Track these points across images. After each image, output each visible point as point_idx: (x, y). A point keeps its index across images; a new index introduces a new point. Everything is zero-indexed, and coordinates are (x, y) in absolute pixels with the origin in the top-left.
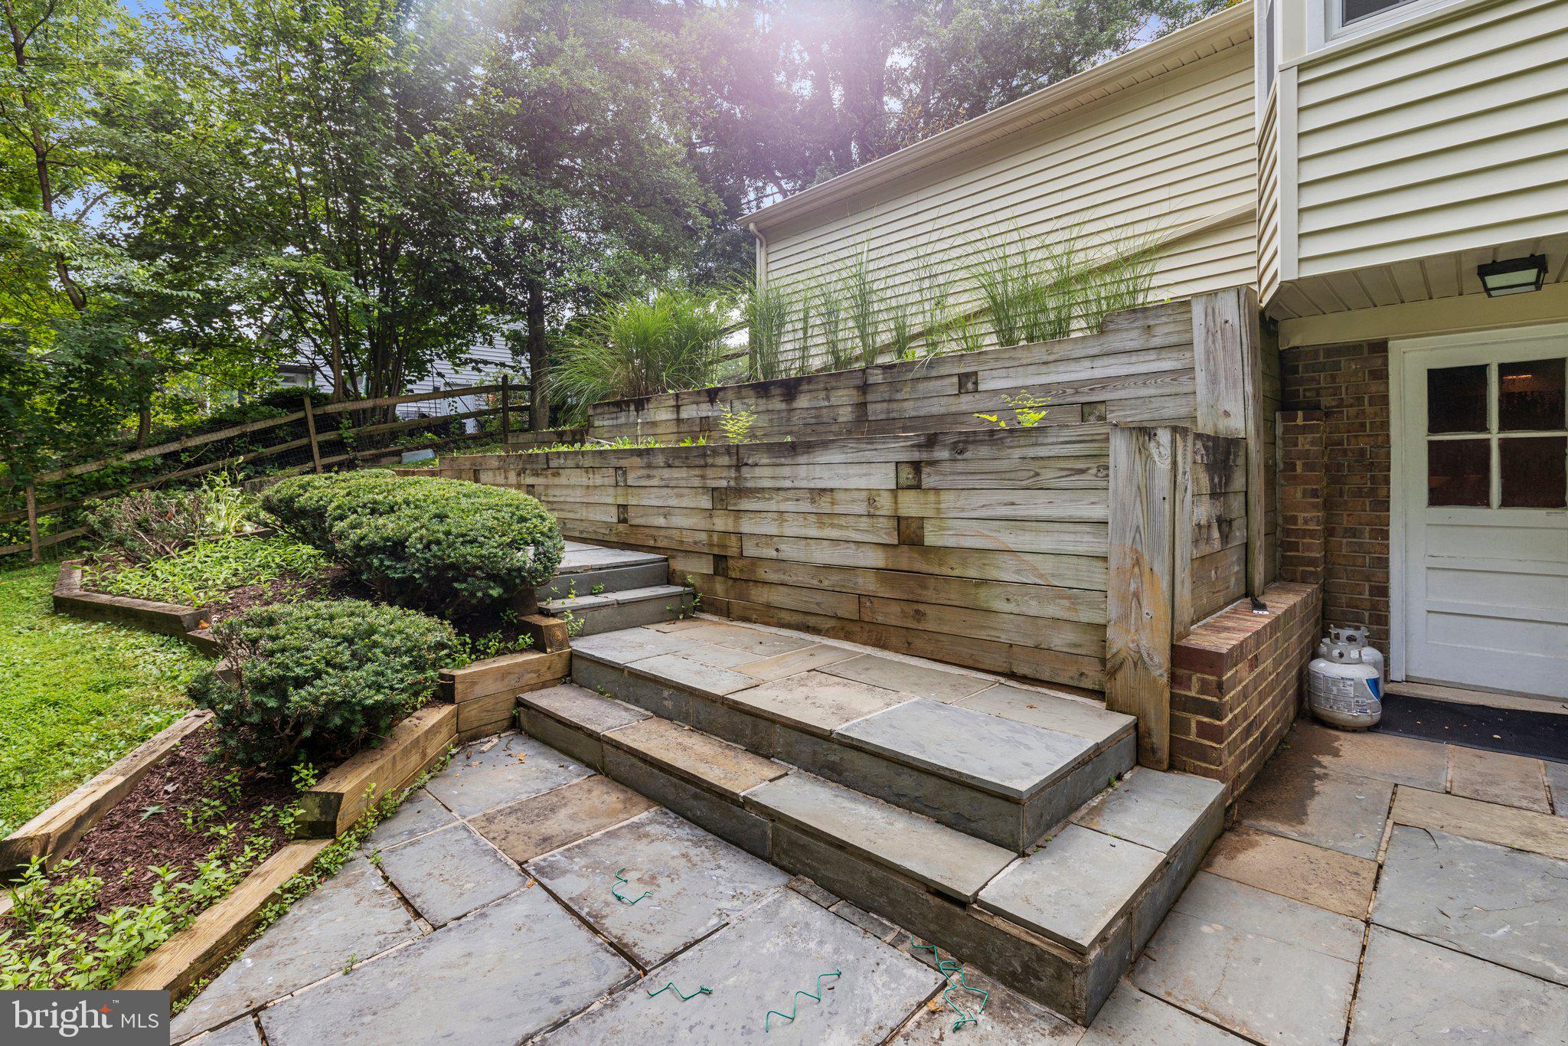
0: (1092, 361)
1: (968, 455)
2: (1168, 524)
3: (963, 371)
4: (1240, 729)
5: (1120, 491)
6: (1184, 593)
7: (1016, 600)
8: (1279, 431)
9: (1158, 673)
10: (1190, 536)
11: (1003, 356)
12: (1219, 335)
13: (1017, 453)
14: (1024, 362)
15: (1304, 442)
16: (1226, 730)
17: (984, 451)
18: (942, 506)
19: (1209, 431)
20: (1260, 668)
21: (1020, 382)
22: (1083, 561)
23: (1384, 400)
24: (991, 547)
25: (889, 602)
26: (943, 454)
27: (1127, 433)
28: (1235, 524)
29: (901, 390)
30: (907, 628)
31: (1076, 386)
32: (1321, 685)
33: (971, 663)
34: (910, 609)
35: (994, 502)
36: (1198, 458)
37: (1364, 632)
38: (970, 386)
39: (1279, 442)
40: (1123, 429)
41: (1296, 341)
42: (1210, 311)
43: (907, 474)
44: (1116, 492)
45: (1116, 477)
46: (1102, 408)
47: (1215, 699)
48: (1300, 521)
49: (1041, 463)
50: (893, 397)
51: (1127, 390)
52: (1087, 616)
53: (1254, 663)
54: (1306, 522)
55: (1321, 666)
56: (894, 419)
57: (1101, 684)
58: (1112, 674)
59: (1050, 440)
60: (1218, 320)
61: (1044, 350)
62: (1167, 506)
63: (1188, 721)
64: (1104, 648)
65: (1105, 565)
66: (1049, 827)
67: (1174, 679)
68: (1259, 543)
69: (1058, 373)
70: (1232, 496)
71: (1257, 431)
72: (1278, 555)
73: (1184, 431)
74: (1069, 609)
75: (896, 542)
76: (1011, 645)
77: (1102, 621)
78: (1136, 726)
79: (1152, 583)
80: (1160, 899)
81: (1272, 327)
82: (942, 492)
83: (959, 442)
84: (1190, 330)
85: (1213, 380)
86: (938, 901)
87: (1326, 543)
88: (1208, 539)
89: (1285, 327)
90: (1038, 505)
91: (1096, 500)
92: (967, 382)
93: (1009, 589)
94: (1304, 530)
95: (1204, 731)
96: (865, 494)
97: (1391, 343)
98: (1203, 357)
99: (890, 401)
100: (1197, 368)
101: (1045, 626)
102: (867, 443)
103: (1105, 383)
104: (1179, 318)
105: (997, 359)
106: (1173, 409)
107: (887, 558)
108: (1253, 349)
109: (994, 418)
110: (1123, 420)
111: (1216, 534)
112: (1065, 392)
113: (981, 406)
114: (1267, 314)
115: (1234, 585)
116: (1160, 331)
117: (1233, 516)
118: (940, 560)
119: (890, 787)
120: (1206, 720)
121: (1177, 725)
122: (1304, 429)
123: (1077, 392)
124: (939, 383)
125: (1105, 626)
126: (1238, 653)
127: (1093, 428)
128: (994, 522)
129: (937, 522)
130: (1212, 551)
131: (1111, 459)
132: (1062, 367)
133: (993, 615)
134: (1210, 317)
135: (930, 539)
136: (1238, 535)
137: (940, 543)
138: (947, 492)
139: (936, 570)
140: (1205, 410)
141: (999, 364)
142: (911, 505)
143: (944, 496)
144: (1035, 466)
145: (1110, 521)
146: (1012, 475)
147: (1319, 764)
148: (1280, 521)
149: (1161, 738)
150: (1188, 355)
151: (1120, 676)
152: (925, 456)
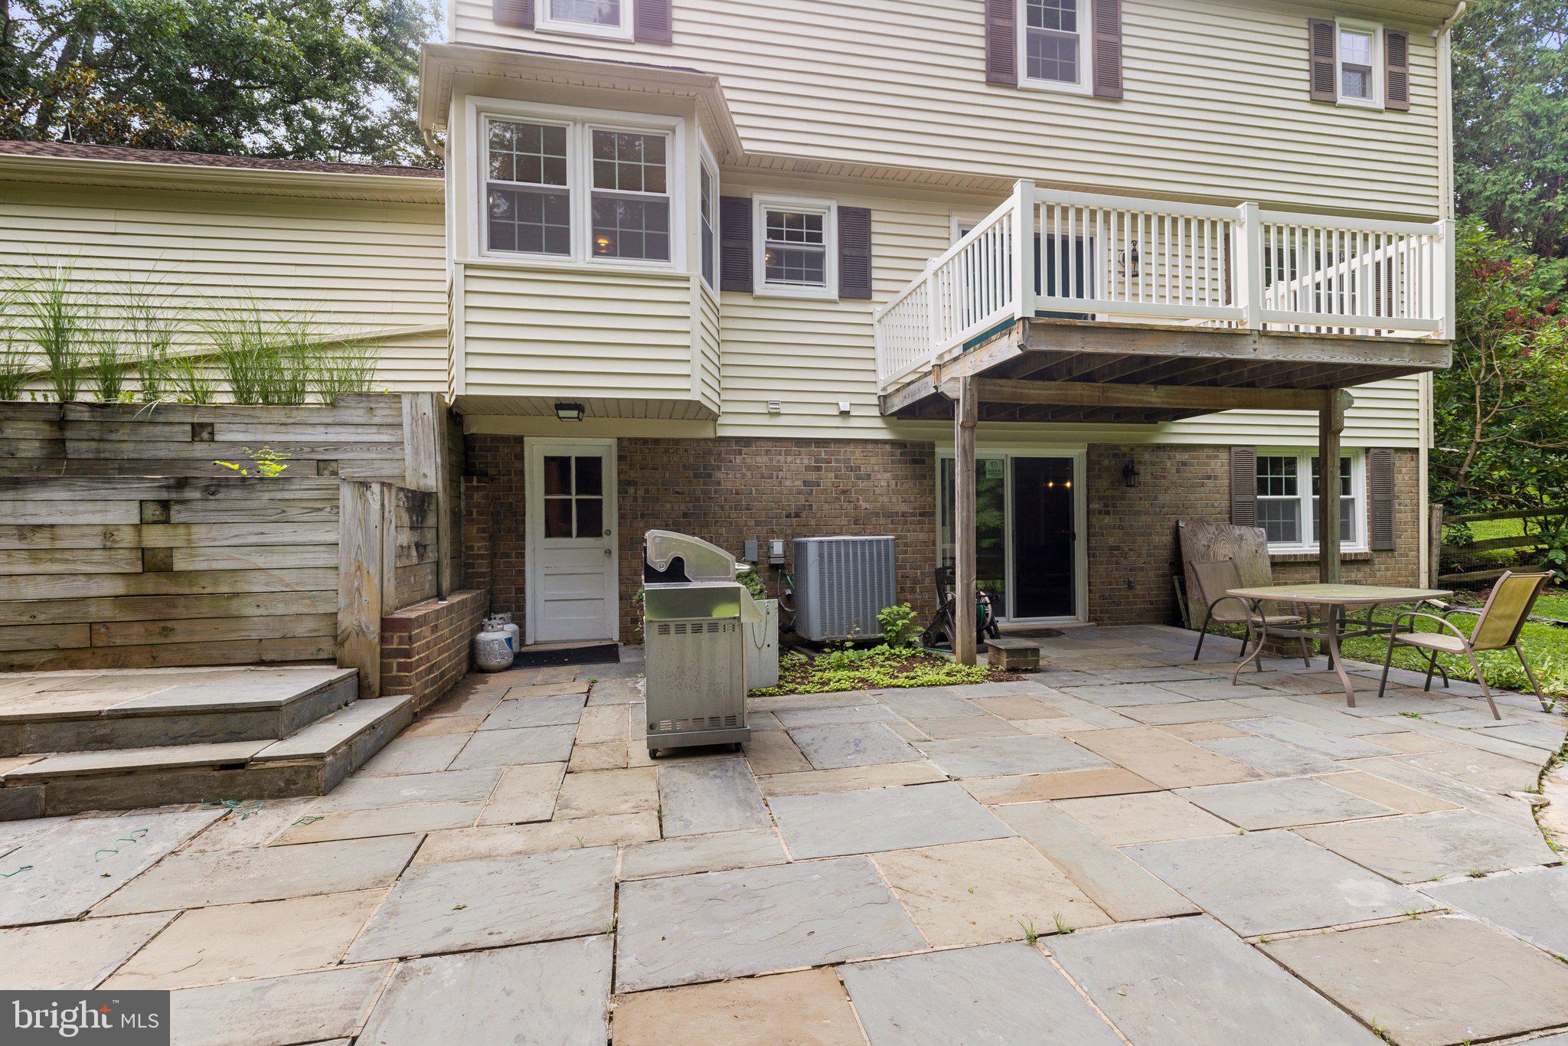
0: (326, 428)
1: (219, 496)
2: (378, 542)
3: (196, 420)
4: (424, 667)
5: (347, 523)
6: (390, 587)
7: (265, 606)
8: (463, 489)
9: (372, 636)
10: (394, 551)
11: (243, 413)
12: (420, 422)
13: (267, 496)
14: (264, 421)
15: (477, 497)
16: (414, 665)
17: (236, 493)
18: (193, 537)
19: (413, 487)
20: (439, 634)
21: (259, 438)
22: (321, 571)
23: (522, 473)
24: (242, 567)
25: (129, 625)
26: (191, 494)
27: (352, 485)
28: (429, 548)
29: (117, 431)
30: (153, 645)
31: (313, 446)
32: (481, 647)
33: (222, 661)
34: (155, 628)
35: (248, 533)
36: (401, 504)
37: (509, 615)
38: (205, 435)
39: (463, 497)
40: (349, 482)
41: (474, 430)
42: (414, 405)
43: (153, 511)
44: (344, 523)
45: (344, 513)
46: (334, 465)
47: (408, 647)
48: (476, 549)
49: (287, 503)
50: (105, 437)
51: (355, 454)
52: (323, 608)
53: (435, 629)
54: (479, 549)
55: (483, 636)
56: (107, 459)
57: (333, 654)
58: (342, 644)
59: (294, 487)
60: (419, 413)
61: (283, 413)
62: (378, 531)
63: (392, 664)
64: (336, 628)
65: (336, 572)
66: (298, 727)
67: (383, 640)
68: (446, 562)
69: (296, 434)
70: (426, 530)
71: (445, 488)
72: (463, 572)
73: (390, 486)
74: (310, 606)
75: (141, 570)
76: (261, 640)
77: (334, 611)
78: (358, 674)
79: (369, 581)
80: (369, 745)
81: (459, 419)
82: (193, 526)
83: (211, 485)
84: (401, 416)
85: (417, 453)
86: (222, 772)
87: (492, 563)
88: (408, 556)
89: (468, 420)
90: (285, 534)
91: (330, 529)
92: (200, 431)
93: (259, 598)
94: (478, 555)
95: (402, 667)
96: (99, 530)
97: (525, 439)
98: (409, 436)
99: (101, 440)
100: (405, 442)
101: (291, 621)
102: (102, 482)
103: (337, 446)
104: (393, 406)
105: (235, 415)
106: (388, 470)
107: (128, 586)
108: (442, 434)
109: (236, 467)
110: (348, 475)
111: (414, 553)
112: (302, 450)
113: (217, 454)
114: (454, 410)
115: (428, 588)
116: (378, 412)
117: (428, 543)
118: (191, 581)
119: (167, 734)
120: (402, 660)
121: (384, 668)
122: (477, 489)
123: (313, 451)
124: (167, 429)
125: (336, 614)
126: (422, 621)
127: (326, 480)
128: (245, 548)
129: (188, 551)
130: (410, 563)
131: (341, 501)
132: (299, 429)
133: (243, 620)
134: (414, 409)
135: (180, 564)
136: (431, 556)
137: (191, 568)
138: (198, 526)
139: (187, 591)
140: (411, 472)
141: (237, 419)
142: (156, 537)
143: (195, 529)
144: (281, 505)
145: (340, 543)
146: (263, 512)
147: (475, 689)
148: (464, 550)
149: (374, 679)
150: (400, 432)
151: (347, 644)
152: (174, 496)
